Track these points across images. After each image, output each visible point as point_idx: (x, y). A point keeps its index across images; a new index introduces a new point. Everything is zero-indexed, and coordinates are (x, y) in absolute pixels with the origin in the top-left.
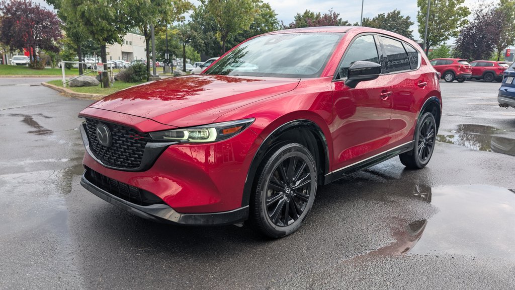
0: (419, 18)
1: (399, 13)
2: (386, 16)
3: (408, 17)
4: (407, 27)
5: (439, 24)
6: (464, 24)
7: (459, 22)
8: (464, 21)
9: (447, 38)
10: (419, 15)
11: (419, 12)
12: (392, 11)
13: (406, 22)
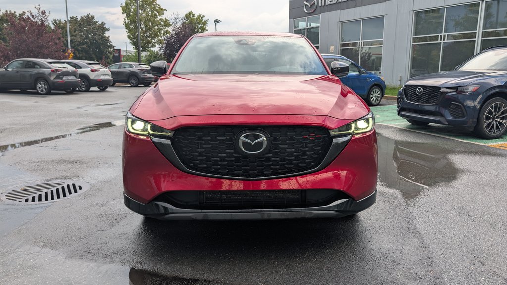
0: (126, 25)
1: (93, 17)
2: (79, 20)
3: (103, 22)
4: (104, 33)
5: (146, 31)
6: (167, 33)
7: (163, 32)
8: (167, 31)
9: (154, 46)
10: (125, 22)
11: (125, 20)
12: (86, 15)
13: (103, 27)
